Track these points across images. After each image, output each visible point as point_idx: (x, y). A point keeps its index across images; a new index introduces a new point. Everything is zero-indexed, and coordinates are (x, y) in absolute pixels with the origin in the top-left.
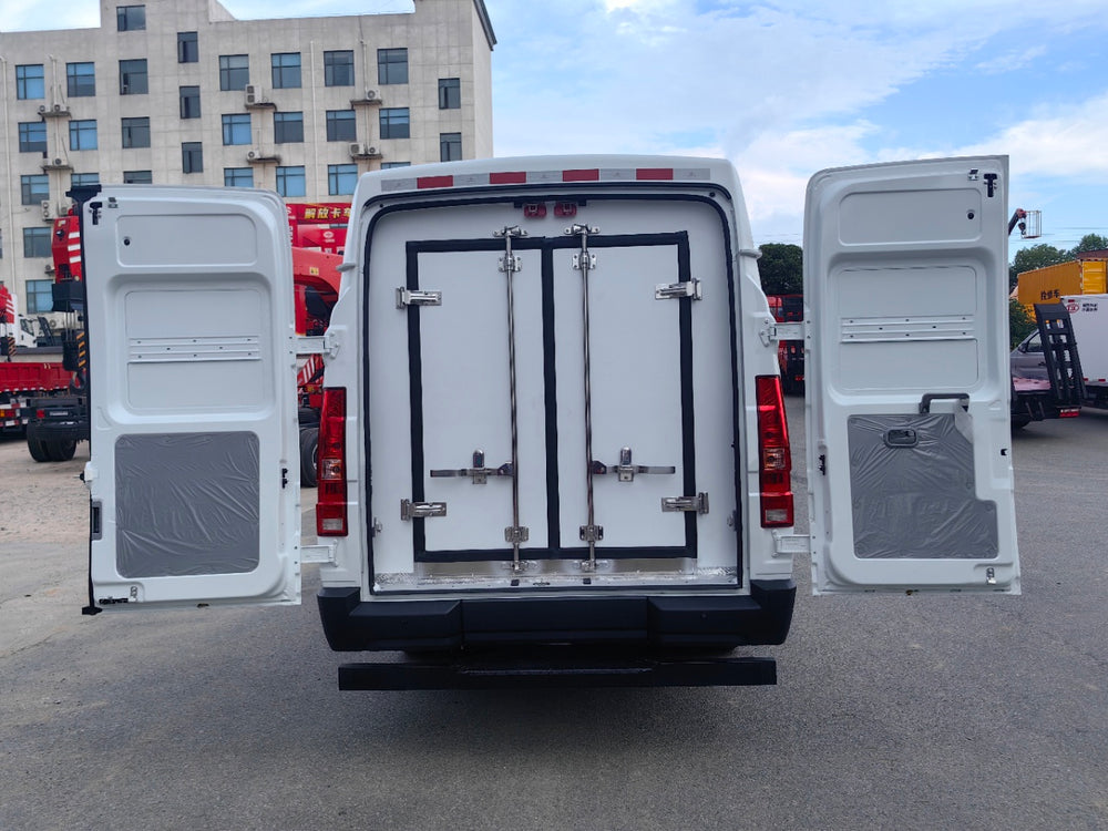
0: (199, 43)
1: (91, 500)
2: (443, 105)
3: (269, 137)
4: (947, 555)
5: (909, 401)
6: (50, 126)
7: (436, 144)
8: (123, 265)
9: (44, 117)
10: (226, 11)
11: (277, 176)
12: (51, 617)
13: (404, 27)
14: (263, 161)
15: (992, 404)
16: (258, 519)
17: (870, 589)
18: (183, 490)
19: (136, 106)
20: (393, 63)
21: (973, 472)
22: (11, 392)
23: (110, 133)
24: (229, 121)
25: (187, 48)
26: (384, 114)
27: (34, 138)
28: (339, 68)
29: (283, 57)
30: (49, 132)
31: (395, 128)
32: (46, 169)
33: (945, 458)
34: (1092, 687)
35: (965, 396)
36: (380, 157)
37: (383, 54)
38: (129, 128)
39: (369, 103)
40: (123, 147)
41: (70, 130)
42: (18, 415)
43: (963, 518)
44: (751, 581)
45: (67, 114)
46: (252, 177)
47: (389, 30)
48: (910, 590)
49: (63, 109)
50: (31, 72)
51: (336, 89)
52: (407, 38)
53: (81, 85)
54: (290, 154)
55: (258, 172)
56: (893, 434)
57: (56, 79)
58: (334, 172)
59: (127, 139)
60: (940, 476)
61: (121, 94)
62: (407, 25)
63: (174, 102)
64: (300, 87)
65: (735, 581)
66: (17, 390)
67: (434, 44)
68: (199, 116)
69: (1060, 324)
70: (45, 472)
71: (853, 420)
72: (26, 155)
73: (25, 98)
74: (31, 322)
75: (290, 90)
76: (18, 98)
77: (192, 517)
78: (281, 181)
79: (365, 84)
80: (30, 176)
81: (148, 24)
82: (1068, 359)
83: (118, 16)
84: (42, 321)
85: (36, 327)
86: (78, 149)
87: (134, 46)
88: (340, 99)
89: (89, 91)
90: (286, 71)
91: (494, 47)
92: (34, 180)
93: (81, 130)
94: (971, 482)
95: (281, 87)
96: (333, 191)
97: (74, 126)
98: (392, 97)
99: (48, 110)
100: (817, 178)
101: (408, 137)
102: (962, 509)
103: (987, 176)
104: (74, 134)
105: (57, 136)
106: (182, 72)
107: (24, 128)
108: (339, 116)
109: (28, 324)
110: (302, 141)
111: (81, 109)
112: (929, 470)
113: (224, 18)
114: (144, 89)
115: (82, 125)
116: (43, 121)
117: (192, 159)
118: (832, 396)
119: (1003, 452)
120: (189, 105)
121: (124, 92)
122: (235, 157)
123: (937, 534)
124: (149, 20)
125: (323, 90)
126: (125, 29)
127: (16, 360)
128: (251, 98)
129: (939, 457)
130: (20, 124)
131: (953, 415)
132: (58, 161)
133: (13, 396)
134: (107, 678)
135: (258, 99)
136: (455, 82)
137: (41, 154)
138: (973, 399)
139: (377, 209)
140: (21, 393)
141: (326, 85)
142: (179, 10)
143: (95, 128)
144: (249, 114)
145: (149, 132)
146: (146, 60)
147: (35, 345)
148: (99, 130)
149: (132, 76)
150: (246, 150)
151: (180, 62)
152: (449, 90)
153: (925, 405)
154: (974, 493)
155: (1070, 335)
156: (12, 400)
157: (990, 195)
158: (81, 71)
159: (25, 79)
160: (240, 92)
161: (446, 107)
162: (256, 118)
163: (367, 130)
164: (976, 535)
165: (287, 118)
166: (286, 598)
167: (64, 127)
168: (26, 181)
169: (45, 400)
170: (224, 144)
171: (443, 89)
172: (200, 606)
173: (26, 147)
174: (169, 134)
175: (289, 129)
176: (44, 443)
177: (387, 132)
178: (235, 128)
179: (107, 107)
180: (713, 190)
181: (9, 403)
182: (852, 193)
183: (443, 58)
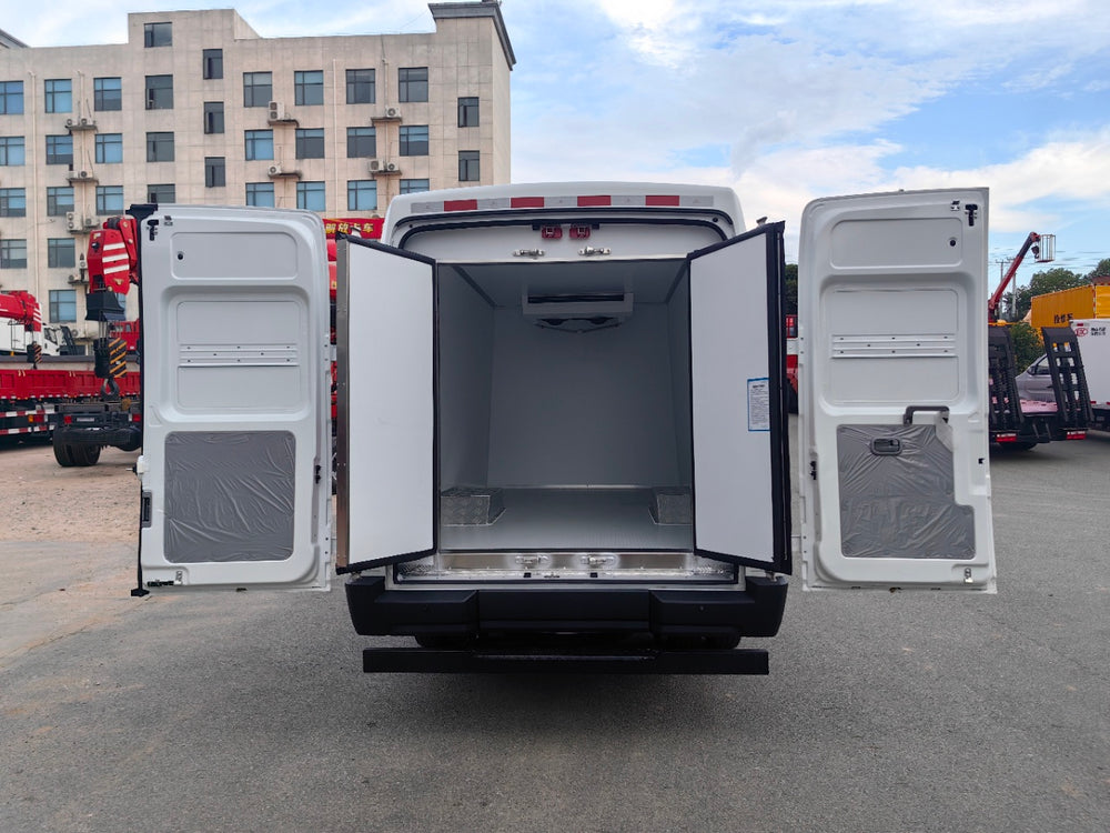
0: (224, 60)
1: (142, 491)
2: (462, 123)
3: (291, 152)
4: (928, 556)
5: (895, 413)
6: (77, 139)
7: (455, 161)
8: (176, 277)
9: (71, 130)
10: (252, 30)
11: (298, 191)
12: (86, 609)
13: (425, 47)
14: (285, 176)
15: (970, 416)
16: (293, 511)
17: (856, 586)
18: (227, 485)
19: (161, 121)
20: (413, 81)
21: (952, 478)
22: (36, 399)
23: (135, 148)
24: (252, 137)
25: (212, 65)
26: (404, 131)
27: (61, 151)
28: (360, 86)
29: (306, 75)
30: (76, 146)
31: (414, 146)
32: (72, 181)
33: (926, 466)
34: (1072, 688)
35: (946, 409)
36: (399, 173)
37: (405, 72)
38: (154, 142)
39: (389, 120)
40: (148, 161)
41: (96, 144)
42: (46, 420)
43: (942, 522)
44: (746, 578)
45: (94, 128)
46: (273, 191)
47: (411, 48)
48: (894, 588)
49: (90, 123)
50: (59, 86)
51: (356, 105)
52: (428, 58)
53: (107, 99)
54: (310, 170)
55: (279, 187)
56: (878, 443)
57: (84, 94)
58: (353, 188)
59: (151, 153)
60: (922, 482)
61: (147, 109)
62: (428, 44)
63: (198, 116)
64: (322, 104)
65: (732, 577)
66: (42, 396)
67: (453, 64)
68: (223, 132)
69: (1067, 347)
70: (71, 476)
71: (842, 429)
72: (52, 167)
73: (53, 111)
74: (54, 331)
75: (313, 107)
76: (46, 112)
77: (234, 507)
78: (301, 196)
79: (386, 102)
80: (56, 188)
81: (174, 42)
82: (1075, 381)
83: (146, 32)
84: (65, 330)
85: (59, 336)
86: (104, 162)
87: (160, 61)
88: (361, 116)
89: (116, 105)
90: (308, 88)
91: (514, 67)
92: (60, 192)
93: (107, 144)
94: (950, 488)
95: (304, 104)
96: (353, 206)
97: (100, 139)
98: (412, 115)
99: (75, 124)
100: (813, 205)
101: (427, 154)
102: (941, 513)
103: (968, 207)
104: (100, 148)
105: (83, 148)
106: (207, 88)
107: (51, 141)
108: (360, 133)
109: (51, 332)
110: (323, 157)
111: (107, 122)
112: (912, 476)
113: (249, 36)
114: (169, 104)
115: (108, 139)
116: (70, 134)
117: (215, 173)
118: (823, 407)
119: (980, 461)
120: (213, 120)
121: (150, 107)
122: (257, 172)
123: (918, 536)
124: (176, 37)
125: (345, 108)
126: (152, 46)
127: (41, 367)
128: (274, 115)
129: (921, 465)
130: (47, 136)
131: (935, 427)
132: (84, 174)
133: (39, 403)
134: (141, 664)
135: (281, 116)
136: (473, 101)
137: (67, 167)
138: (953, 411)
139: (406, 229)
140: (46, 400)
141: (347, 103)
142: (205, 27)
143: (121, 142)
144: (272, 130)
145: (173, 147)
146: (171, 76)
147: (58, 354)
148: (124, 144)
149: (158, 92)
150: (270, 164)
151: (205, 78)
152: (469, 109)
153: (908, 417)
154: (953, 499)
155: (1077, 359)
156: (38, 407)
157: (971, 224)
158: (108, 85)
159: (53, 93)
160: (262, 109)
161: (465, 125)
162: (278, 134)
163: (387, 147)
164: (955, 536)
165: (309, 134)
166: (317, 584)
167: (90, 140)
168: (52, 192)
169: (72, 406)
170: (247, 159)
171: (462, 108)
172: (239, 590)
173: (53, 160)
174: (192, 149)
175: (310, 145)
176: (69, 448)
177: (407, 149)
178: (258, 144)
179: (133, 121)
180: (716, 216)
181: (34, 409)
182: (842, 221)
183: (463, 77)
